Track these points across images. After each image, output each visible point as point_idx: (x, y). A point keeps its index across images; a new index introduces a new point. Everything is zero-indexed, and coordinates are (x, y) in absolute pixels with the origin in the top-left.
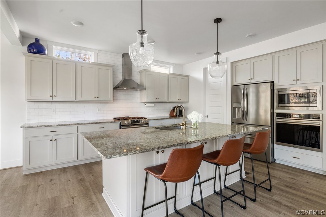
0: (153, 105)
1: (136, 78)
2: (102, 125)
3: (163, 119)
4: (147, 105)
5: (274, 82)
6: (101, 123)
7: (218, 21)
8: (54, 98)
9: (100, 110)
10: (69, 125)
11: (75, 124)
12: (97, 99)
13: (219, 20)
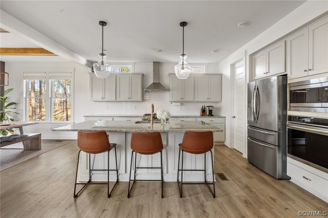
0: (179, 104)
1: (166, 81)
2: (129, 119)
3: (183, 117)
4: (173, 104)
5: (287, 74)
6: (128, 117)
7: (183, 24)
8: (104, 99)
9: (136, 108)
10: (108, 117)
11: (111, 117)
12: (130, 100)
13: (185, 24)
